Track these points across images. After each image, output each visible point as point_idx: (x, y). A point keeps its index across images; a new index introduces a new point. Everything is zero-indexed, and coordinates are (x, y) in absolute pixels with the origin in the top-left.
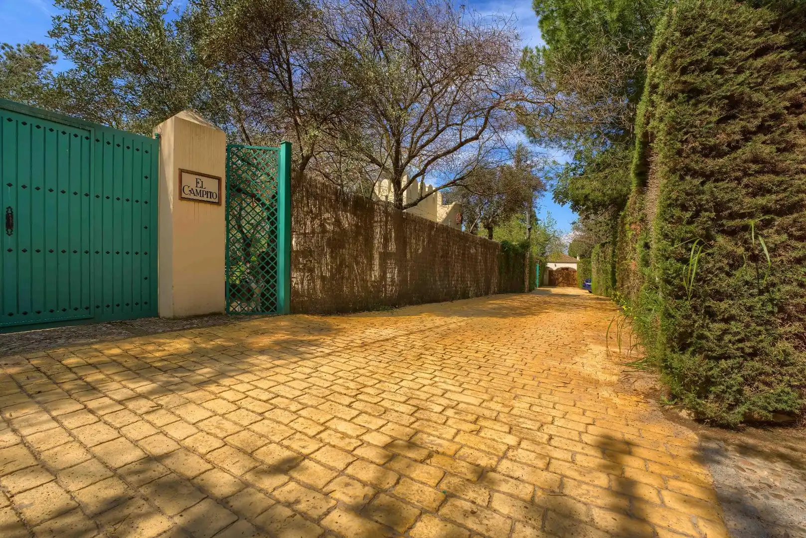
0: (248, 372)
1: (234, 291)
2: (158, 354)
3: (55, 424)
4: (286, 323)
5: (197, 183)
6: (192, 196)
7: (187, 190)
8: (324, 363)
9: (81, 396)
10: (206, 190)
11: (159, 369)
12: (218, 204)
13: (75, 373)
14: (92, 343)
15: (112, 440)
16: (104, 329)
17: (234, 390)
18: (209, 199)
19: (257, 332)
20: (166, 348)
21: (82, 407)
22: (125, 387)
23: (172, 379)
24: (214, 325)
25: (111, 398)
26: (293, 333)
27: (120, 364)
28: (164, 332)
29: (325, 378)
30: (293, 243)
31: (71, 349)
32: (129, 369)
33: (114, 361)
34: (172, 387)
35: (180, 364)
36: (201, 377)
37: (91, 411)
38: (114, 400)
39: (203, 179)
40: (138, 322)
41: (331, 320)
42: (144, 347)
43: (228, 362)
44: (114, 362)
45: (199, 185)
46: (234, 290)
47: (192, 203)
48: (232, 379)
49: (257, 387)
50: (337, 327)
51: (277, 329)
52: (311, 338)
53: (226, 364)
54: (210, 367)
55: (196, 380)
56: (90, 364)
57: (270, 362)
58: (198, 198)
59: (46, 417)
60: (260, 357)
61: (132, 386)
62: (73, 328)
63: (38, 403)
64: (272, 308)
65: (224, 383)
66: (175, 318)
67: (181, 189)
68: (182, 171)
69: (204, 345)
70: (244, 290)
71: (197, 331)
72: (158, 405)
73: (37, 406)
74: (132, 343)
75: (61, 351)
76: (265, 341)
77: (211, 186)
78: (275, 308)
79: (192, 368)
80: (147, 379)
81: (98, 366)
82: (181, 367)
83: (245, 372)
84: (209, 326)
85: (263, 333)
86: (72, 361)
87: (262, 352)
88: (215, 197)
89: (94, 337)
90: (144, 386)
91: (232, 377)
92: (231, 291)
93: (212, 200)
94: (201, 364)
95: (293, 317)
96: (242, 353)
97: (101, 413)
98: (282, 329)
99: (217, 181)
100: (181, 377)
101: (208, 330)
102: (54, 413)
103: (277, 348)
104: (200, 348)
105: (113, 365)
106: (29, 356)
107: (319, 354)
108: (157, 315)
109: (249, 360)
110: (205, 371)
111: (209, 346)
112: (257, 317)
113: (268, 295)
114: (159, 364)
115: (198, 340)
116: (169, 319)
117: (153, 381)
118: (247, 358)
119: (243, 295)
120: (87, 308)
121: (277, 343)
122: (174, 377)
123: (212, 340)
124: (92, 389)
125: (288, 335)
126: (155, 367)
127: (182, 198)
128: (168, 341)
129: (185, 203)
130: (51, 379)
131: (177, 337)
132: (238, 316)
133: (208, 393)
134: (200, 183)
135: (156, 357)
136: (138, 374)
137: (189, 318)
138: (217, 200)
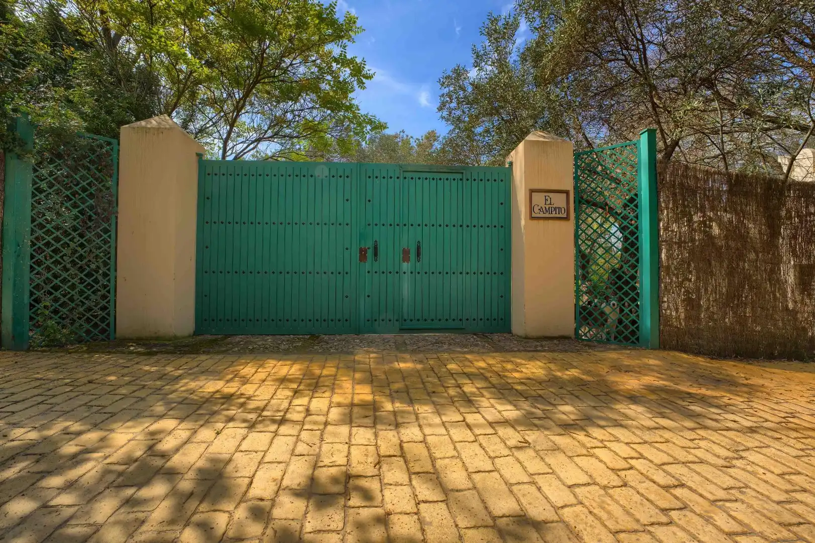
0: (621, 426)
1: (585, 315)
2: (517, 375)
3: (443, 431)
4: (657, 362)
5: (546, 200)
6: (542, 215)
7: (536, 210)
8: (750, 445)
9: (461, 406)
10: (554, 206)
11: (520, 394)
12: (567, 218)
13: (455, 380)
14: (465, 353)
15: (488, 472)
16: (472, 340)
17: (609, 449)
18: (558, 215)
19: (618, 368)
20: (524, 370)
21: (462, 419)
22: (493, 406)
23: (534, 410)
24: (566, 351)
25: (483, 417)
26: (671, 378)
27: (486, 379)
28: (519, 351)
29: (763, 477)
30: (663, 256)
31: (452, 356)
32: (494, 386)
33: (482, 374)
34: (536, 422)
35: (540, 392)
36: (564, 417)
37: (469, 426)
38: (486, 420)
39: (551, 195)
40: (496, 337)
41: (733, 369)
42: (505, 365)
43: (593, 404)
44: (480, 376)
45: (548, 202)
46: (584, 313)
47: (541, 222)
48: (602, 431)
49: (641, 456)
50: (745, 382)
51: (648, 369)
52: (703, 391)
53: (590, 406)
54: (572, 405)
55: (559, 419)
56: (465, 373)
57: (650, 418)
58: (547, 215)
59: (437, 420)
60: (633, 407)
61: (500, 408)
62: (453, 336)
63: (433, 403)
64: (633, 339)
65: (594, 435)
66: (527, 338)
67: (531, 209)
68: (532, 191)
69: (559, 374)
70: (596, 314)
71: (549, 355)
72: (526, 442)
73: (432, 406)
74: (494, 358)
75: (446, 356)
76: (632, 383)
77: (559, 201)
78: (638, 339)
79: (552, 401)
80: (511, 403)
81: (471, 377)
82: (540, 396)
83: (618, 424)
84: (561, 351)
85: (628, 370)
86: (452, 366)
87: (633, 398)
88: (563, 212)
89: (465, 346)
90: (510, 412)
91: (602, 427)
92: (580, 313)
93: (560, 215)
94: (561, 398)
95: (664, 354)
96: (607, 394)
97: (477, 432)
98: (653, 370)
99: (565, 195)
100: (543, 410)
101: (561, 356)
102: (444, 418)
103: (653, 397)
104: (556, 378)
105: (482, 379)
106: (428, 356)
107: (731, 425)
108: (510, 332)
109: (618, 406)
110: (567, 410)
111: (565, 377)
112: (613, 347)
113: (627, 322)
114: (519, 387)
115: (552, 366)
116: (520, 337)
117: (517, 408)
118: (616, 404)
119: (596, 320)
120: (460, 320)
121: (652, 390)
122: (536, 407)
123: (567, 369)
124: (468, 401)
125: (663, 379)
126: (516, 390)
127: (532, 218)
128: (523, 362)
129: (535, 222)
130: (440, 381)
131: (531, 359)
132: (590, 344)
133: (577, 444)
134: (549, 200)
135: (515, 377)
136: (502, 394)
137: (538, 339)
138: (565, 216)
